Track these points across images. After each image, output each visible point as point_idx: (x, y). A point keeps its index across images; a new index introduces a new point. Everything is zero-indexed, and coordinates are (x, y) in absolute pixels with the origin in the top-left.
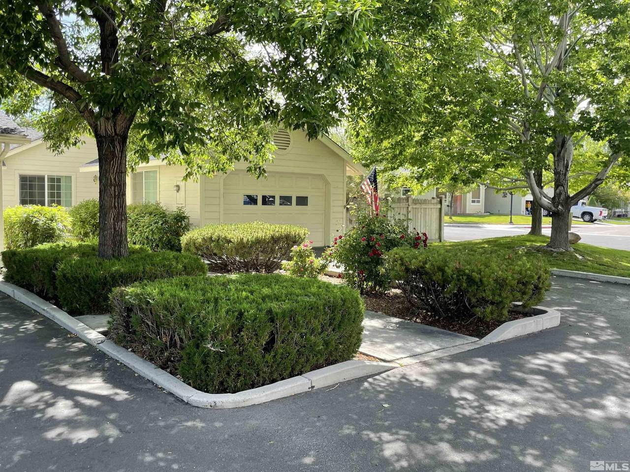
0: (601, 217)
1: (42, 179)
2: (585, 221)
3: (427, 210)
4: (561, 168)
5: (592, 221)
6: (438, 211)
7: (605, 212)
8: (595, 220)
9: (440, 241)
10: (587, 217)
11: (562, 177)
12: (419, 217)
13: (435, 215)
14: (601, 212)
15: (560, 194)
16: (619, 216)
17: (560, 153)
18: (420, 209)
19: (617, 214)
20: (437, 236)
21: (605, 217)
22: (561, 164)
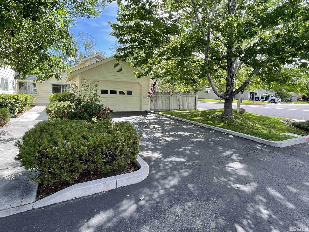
0: (278, 101)
1: (59, 85)
2: (271, 103)
3: (189, 97)
4: (230, 78)
5: (274, 102)
6: (195, 98)
7: (280, 100)
8: (276, 102)
9: (195, 110)
10: (273, 101)
11: (230, 82)
12: (186, 100)
13: (193, 99)
14: (278, 99)
15: (228, 90)
16: (288, 101)
17: (229, 70)
18: (186, 97)
19: (287, 100)
20: (194, 108)
21: (280, 101)
22: (230, 75)
